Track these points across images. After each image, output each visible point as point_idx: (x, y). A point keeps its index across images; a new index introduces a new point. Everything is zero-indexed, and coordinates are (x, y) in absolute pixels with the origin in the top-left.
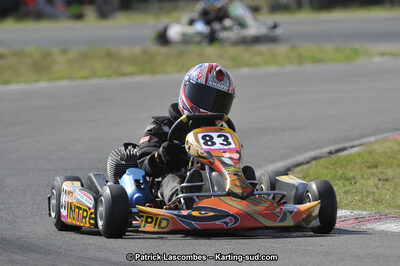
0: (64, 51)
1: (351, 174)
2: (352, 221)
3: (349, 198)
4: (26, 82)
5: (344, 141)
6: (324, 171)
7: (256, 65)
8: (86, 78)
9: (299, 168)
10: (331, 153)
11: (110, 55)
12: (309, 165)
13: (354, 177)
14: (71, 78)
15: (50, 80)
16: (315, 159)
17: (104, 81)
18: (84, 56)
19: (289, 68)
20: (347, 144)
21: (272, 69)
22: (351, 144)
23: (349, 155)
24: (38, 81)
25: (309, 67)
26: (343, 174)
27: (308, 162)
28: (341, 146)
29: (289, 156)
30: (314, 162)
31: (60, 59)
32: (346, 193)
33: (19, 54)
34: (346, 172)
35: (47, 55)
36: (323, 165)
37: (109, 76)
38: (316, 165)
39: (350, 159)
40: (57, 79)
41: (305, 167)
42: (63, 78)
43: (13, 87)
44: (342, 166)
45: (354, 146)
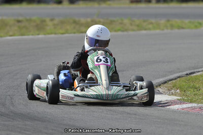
0: (52, 20)
1: (198, 86)
2: (198, 109)
3: (197, 97)
4: (32, 35)
5: (194, 69)
6: (184, 83)
7: (149, 29)
8: (62, 34)
9: (171, 82)
10: (187, 74)
11: (75, 22)
14: (55, 34)
15: (45, 34)
16: (179, 77)
17: (72, 35)
18: (62, 22)
19: (166, 31)
20: (195, 71)
21: (158, 31)
22: (198, 70)
23: (196, 76)
24: (38, 34)
25: (176, 31)
27: (176, 79)
28: (192, 71)
29: (165, 76)
30: (178, 79)
31: (50, 23)
32: (195, 95)
33: (29, 21)
34: (195, 84)
35: (44, 21)
36: (183, 81)
37: (75, 33)
38: (180, 81)
39: (197, 78)
40: (49, 34)
41: (174, 81)
42: (51, 33)
43: (24, 37)
44: (193, 81)
45: (199, 72)
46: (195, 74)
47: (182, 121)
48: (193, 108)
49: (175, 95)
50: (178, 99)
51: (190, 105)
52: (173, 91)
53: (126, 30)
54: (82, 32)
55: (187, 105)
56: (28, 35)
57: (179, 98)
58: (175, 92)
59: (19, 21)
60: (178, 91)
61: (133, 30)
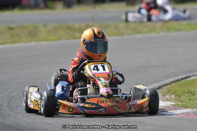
0: (45, 26)
1: (193, 90)
2: (192, 115)
3: (191, 102)
4: (24, 42)
5: (190, 72)
6: (179, 88)
7: (145, 32)
8: (56, 40)
9: (166, 87)
10: (182, 79)
11: (69, 28)
12: (171, 85)
13: (194, 92)
14: (48, 40)
15: (37, 41)
16: (174, 82)
17: (65, 41)
18: (56, 29)
19: (162, 34)
20: (191, 74)
21: (153, 35)
22: (193, 74)
23: (192, 80)
24: (30, 42)
25: (173, 34)
26: (189, 90)
27: (170, 84)
28: (188, 75)
29: (161, 81)
30: (173, 84)
31: (42, 29)
32: (190, 100)
33: (22, 28)
34: (190, 89)
35: (36, 28)
36: (178, 85)
37: (68, 39)
38: (175, 85)
39: (192, 82)
40: (41, 41)
41: (169, 86)
42: (44, 40)
43: (17, 45)
44: (188, 86)
45: (195, 75)
46: (190, 79)
47: (175, 127)
48: (188, 114)
49: (170, 101)
50: (172, 105)
51: (184, 111)
52: (167, 96)
53: (121, 34)
54: (75, 38)
55: (181, 110)
56: (20, 43)
57: (173, 103)
58: (170, 98)
59: (11, 29)
60: (173, 96)
61: (128, 34)
